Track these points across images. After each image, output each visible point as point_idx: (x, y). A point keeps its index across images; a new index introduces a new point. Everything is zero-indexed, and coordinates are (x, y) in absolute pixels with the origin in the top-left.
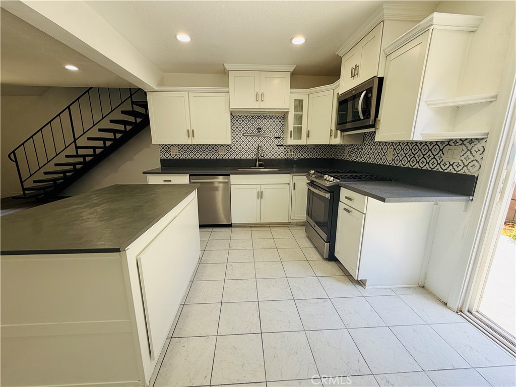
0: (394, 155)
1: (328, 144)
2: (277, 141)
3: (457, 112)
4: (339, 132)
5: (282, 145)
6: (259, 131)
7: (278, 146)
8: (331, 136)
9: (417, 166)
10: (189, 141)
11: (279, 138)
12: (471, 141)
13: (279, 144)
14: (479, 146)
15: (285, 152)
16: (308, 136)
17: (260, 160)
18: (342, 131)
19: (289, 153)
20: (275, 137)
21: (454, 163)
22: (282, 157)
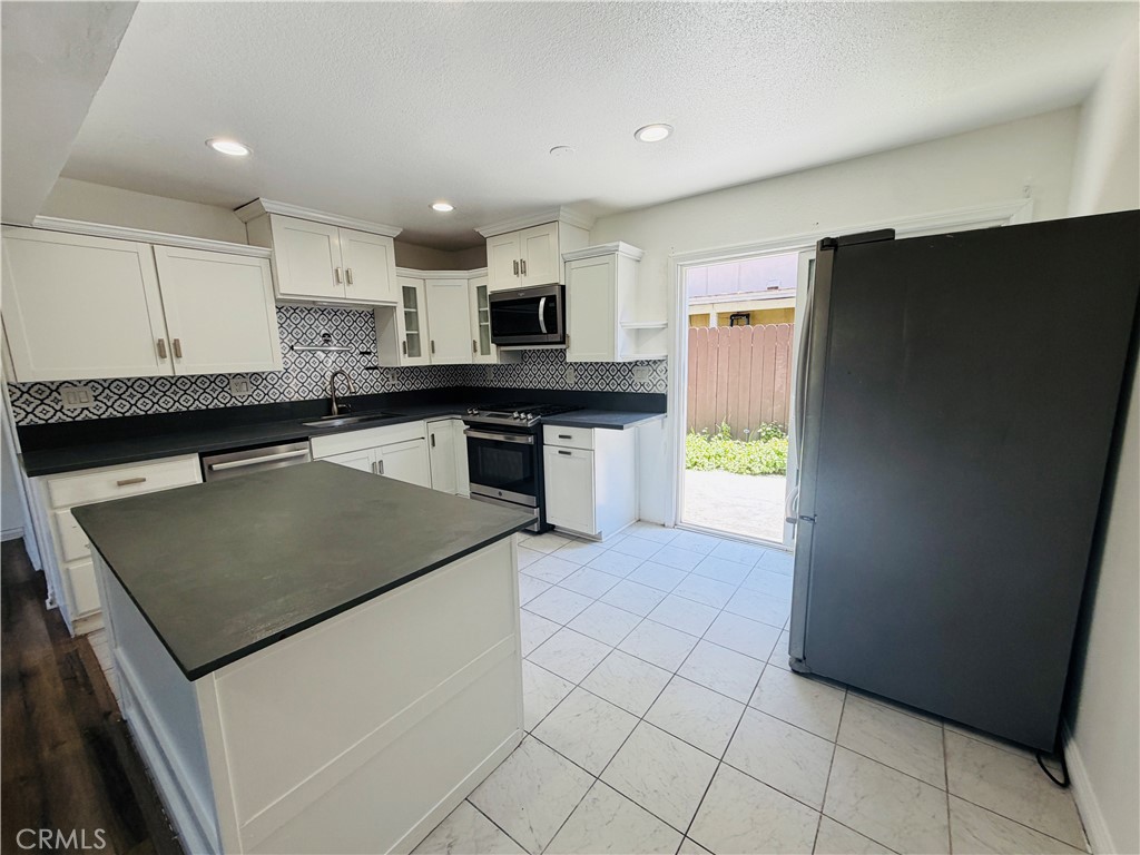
0: (576, 377)
1: (471, 362)
2: (365, 360)
3: (639, 334)
4: (493, 346)
5: (376, 368)
6: (327, 341)
7: (367, 369)
8: (475, 351)
9: (597, 388)
10: (164, 369)
11: (369, 353)
12: (655, 362)
13: (370, 364)
14: (662, 367)
15: (382, 380)
16: (433, 352)
17: (338, 400)
18: (498, 345)
19: (391, 382)
20: (361, 353)
21: (644, 383)
22: (379, 389)
